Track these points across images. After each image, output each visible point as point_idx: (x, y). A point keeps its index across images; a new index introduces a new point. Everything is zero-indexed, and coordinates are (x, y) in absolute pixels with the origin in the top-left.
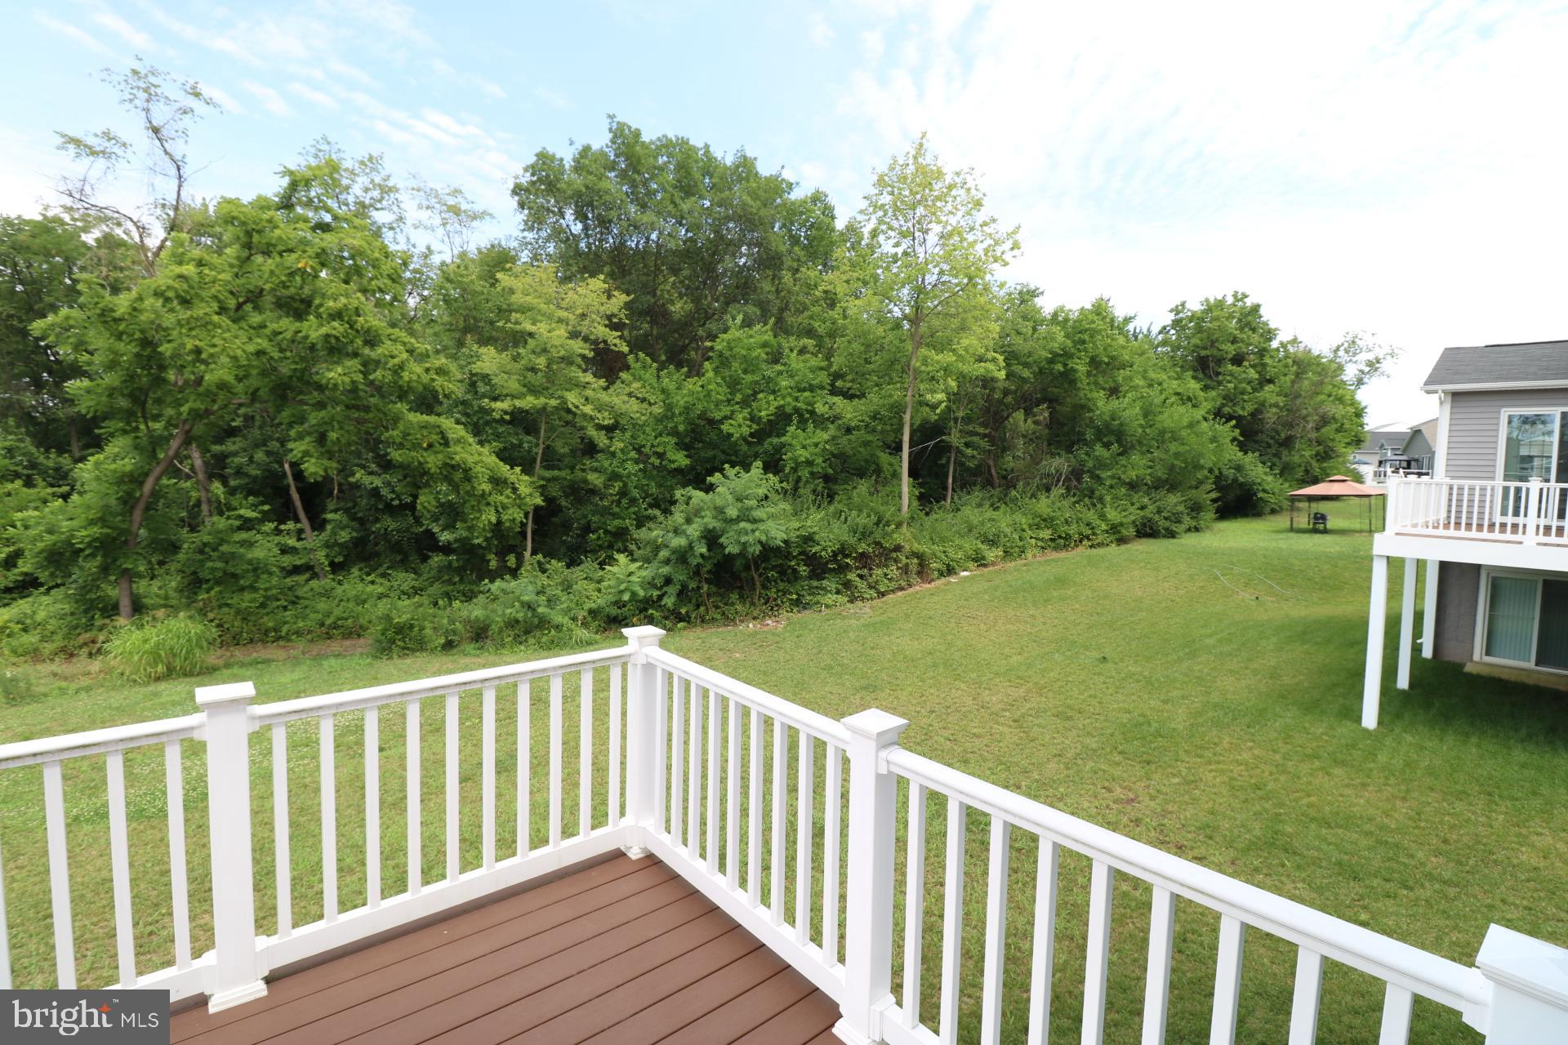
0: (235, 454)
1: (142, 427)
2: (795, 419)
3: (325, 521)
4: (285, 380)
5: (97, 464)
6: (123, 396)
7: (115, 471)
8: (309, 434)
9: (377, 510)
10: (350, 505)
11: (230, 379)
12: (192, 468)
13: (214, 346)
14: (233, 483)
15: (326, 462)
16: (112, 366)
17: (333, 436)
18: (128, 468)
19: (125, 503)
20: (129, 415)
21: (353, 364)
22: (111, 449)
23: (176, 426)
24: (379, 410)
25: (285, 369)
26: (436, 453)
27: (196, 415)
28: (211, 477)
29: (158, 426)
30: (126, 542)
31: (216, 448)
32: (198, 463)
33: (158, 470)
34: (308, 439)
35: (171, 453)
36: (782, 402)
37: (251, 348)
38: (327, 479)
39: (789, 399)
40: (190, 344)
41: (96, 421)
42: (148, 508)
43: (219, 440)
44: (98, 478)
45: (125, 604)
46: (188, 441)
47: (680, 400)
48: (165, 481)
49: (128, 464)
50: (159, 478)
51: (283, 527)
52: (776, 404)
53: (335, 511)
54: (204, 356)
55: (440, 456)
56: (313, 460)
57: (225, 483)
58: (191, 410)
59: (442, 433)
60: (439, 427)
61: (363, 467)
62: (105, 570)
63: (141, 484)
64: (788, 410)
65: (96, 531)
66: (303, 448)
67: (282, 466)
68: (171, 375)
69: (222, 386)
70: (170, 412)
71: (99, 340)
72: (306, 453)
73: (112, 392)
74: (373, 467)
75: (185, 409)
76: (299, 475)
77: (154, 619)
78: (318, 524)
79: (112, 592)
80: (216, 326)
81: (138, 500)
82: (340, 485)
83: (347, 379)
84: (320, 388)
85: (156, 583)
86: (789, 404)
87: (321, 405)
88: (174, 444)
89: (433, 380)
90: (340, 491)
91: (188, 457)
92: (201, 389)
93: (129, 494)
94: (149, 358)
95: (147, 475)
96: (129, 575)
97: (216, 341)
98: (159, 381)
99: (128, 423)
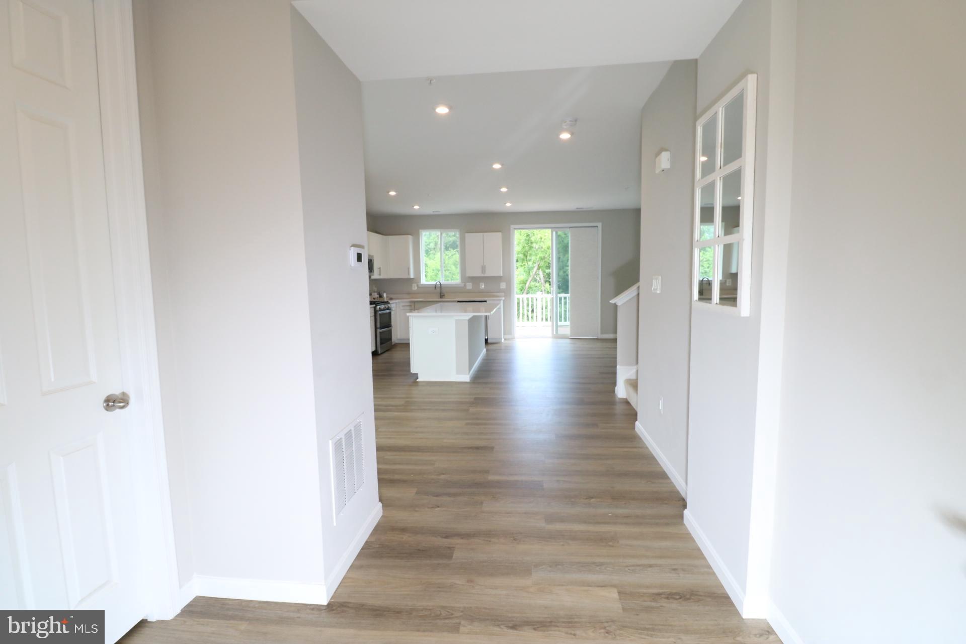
1: (526, 264)
6: (521, 254)
12: (540, 278)
13: (545, 236)
23: (535, 263)
27: (542, 259)
28: (546, 282)
29: (530, 263)
32: (542, 276)
33: (530, 279)
35: (534, 273)
42: (528, 292)
46: (539, 269)
49: (522, 277)
50: (531, 282)
54: (542, 240)
57: (550, 284)
58: (540, 257)
63: (526, 284)
68: (534, 245)
70: (533, 258)
73: (518, 253)
75: (538, 257)
81: (525, 289)
88: (535, 269)
91: (539, 274)
92: (543, 250)
93: (522, 287)
94: (528, 240)
95: (527, 281)
98: (531, 248)
99: (522, 263)
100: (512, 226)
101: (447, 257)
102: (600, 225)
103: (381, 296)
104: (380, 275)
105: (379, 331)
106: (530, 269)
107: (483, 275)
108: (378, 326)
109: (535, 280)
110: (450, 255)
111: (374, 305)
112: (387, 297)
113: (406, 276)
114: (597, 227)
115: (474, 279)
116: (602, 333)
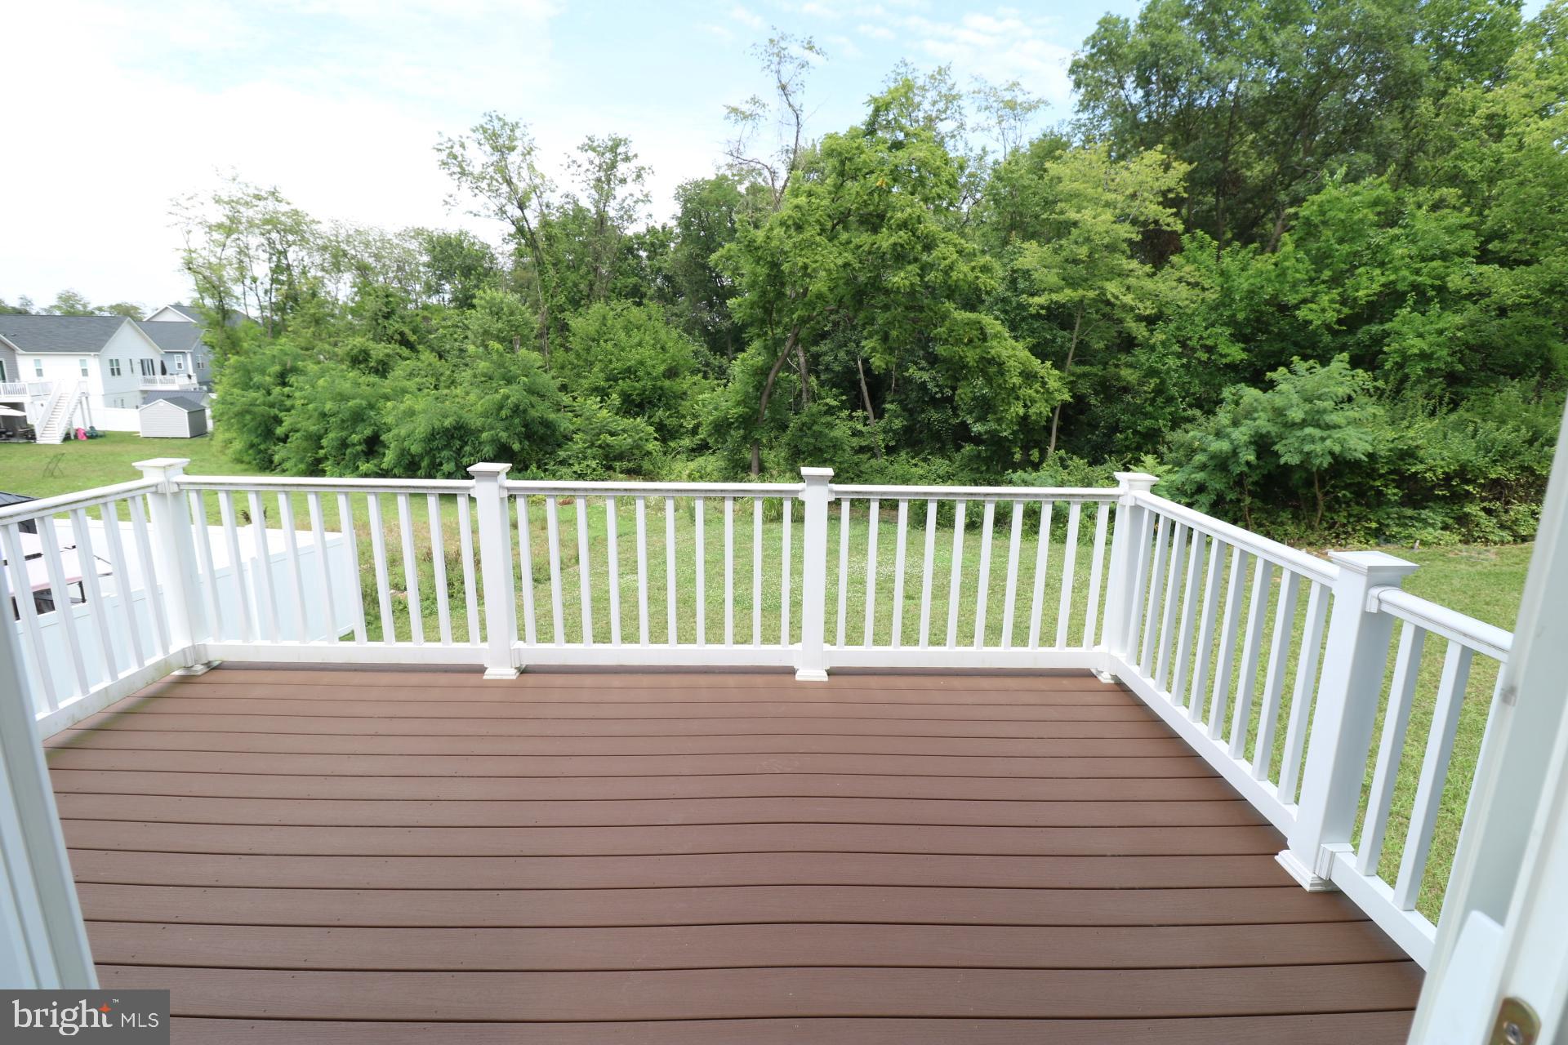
0: (825, 354)
1: (770, 333)
2: (1411, 298)
3: (884, 411)
4: (863, 287)
5: (744, 360)
6: (759, 308)
7: (752, 366)
8: (877, 332)
9: (924, 402)
10: (903, 397)
11: (825, 289)
12: (798, 365)
13: (816, 262)
14: (823, 377)
15: (887, 357)
16: (753, 285)
17: (894, 333)
18: (760, 363)
19: (758, 390)
20: (763, 322)
21: (913, 268)
22: (751, 350)
23: (790, 330)
24: (931, 309)
25: (862, 278)
26: (975, 347)
27: (803, 321)
28: (809, 371)
29: (779, 330)
30: (757, 419)
31: (814, 349)
32: (802, 360)
33: (777, 365)
34: (876, 337)
35: (786, 352)
36: (1393, 277)
37: (840, 262)
38: (888, 371)
39: (1405, 273)
40: (800, 261)
41: (742, 328)
42: (770, 395)
43: (816, 343)
44: (743, 372)
45: (755, 464)
46: (795, 344)
47: (1243, 283)
48: (781, 374)
49: (760, 360)
50: (778, 372)
51: (854, 414)
52: (1383, 280)
53: (892, 402)
54: (809, 271)
55: (978, 351)
56: (878, 355)
57: (818, 377)
58: (799, 317)
59: (981, 328)
60: (979, 323)
61: (916, 363)
62: (745, 438)
63: (767, 375)
64: (1401, 287)
65: (740, 410)
66: (872, 345)
67: (856, 363)
68: (788, 291)
69: (820, 296)
70: (786, 319)
71: (747, 267)
72: (874, 350)
73: (752, 305)
74: (923, 363)
75: (795, 316)
76: (868, 371)
77: (772, 476)
78: (879, 414)
79: (748, 456)
80: (819, 245)
81: (765, 387)
82: (897, 380)
83: (907, 283)
84: (887, 292)
85: (773, 453)
86: (1404, 279)
87: (886, 308)
88: (788, 344)
89: (977, 278)
90: (896, 385)
91: (797, 356)
92: (806, 299)
93: (760, 383)
94: (775, 276)
95: (771, 369)
96: (757, 443)
97: (817, 258)
98: (781, 295)
99: (761, 329)
101: (611, 313)
106: (778, 342)
109: (789, 368)
110: (619, 310)
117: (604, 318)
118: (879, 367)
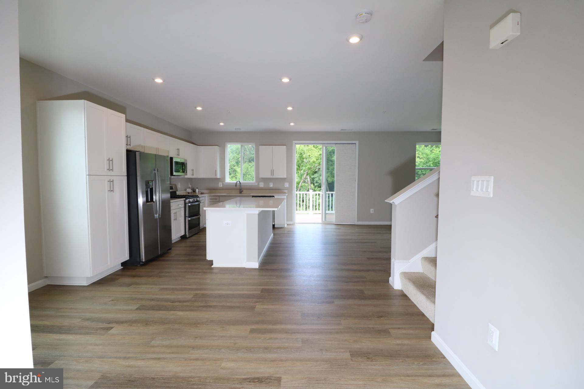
0: (316, 178)
1: (299, 172)
6: (297, 165)
11: (315, 160)
12: (308, 181)
13: (312, 154)
14: (315, 185)
15: (332, 178)
20: (297, 170)
23: (305, 171)
27: (309, 169)
28: (311, 183)
29: (302, 171)
31: (312, 176)
32: (309, 180)
33: (302, 181)
34: (329, 173)
35: (304, 177)
37: (319, 154)
40: (308, 154)
42: (300, 189)
43: (313, 174)
46: (307, 175)
48: (303, 184)
50: (302, 183)
54: (310, 157)
56: (330, 178)
57: (314, 185)
63: (299, 184)
68: (305, 160)
69: (314, 162)
70: (304, 168)
75: (307, 168)
76: (327, 182)
88: (305, 175)
91: (307, 178)
92: (310, 163)
93: (297, 186)
95: (300, 182)
98: (303, 162)
100: (294, 142)
101: (250, 166)
102: (357, 142)
103: (194, 191)
104: (193, 175)
105: (187, 219)
106: (302, 175)
107: (272, 177)
108: (187, 215)
109: (304, 182)
111: (184, 199)
112: (198, 192)
113: (214, 177)
114: (355, 144)
115: (265, 180)
116: (358, 220)
117: (247, 168)
118: (330, 181)
